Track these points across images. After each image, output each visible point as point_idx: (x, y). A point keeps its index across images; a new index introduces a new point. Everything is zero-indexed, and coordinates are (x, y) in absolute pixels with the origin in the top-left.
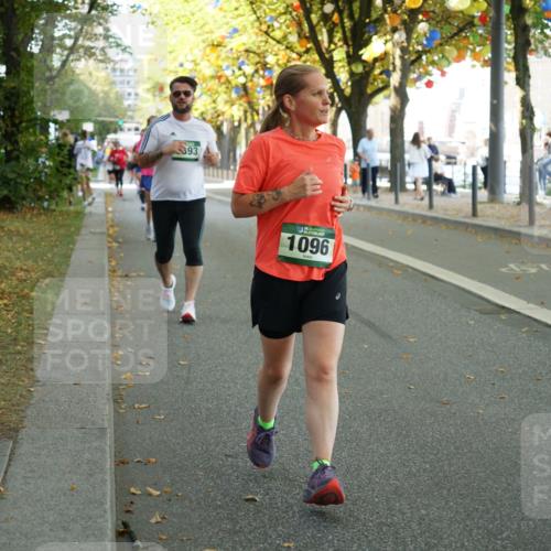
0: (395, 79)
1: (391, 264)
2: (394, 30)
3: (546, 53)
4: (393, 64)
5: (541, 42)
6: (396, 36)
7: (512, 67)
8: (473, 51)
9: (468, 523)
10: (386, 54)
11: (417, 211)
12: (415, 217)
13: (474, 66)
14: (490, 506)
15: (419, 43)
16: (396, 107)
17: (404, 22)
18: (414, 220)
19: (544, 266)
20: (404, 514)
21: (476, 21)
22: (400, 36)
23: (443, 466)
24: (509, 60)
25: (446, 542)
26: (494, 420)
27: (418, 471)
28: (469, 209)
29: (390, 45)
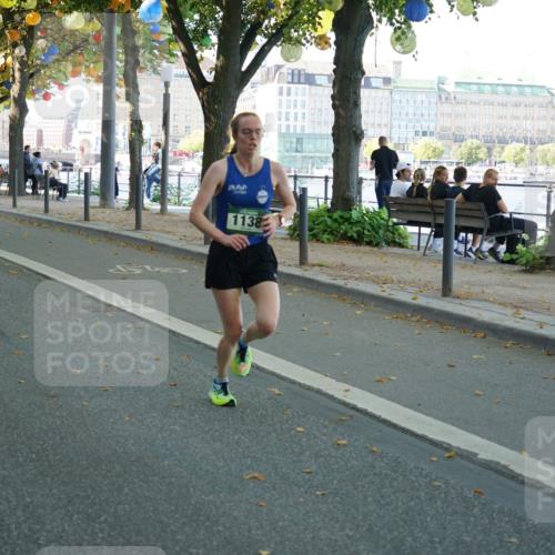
0: (15, 90)
1: (7, 264)
2: (15, 45)
3: (155, 71)
4: (13, 76)
5: (151, 61)
6: (17, 51)
7: (122, 83)
8: (87, 67)
9: (70, 508)
10: (6, 66)
11: (34, 215)
12: (31, 220)
13: (88, 81)
14: (90, 492)
15: (38, 58)
16: (15, 117)
17: (23, 38)
18: (31, 223)
19: (148, 267)
20: (9, 502)
21: (91, 39)
22: (20, 51)
23: (47, 456)
24: (121, 77)
25: (48, 527)
26: (96, 411)
27: (25, 461)
28: (82, 213)
29: (9, 59)
